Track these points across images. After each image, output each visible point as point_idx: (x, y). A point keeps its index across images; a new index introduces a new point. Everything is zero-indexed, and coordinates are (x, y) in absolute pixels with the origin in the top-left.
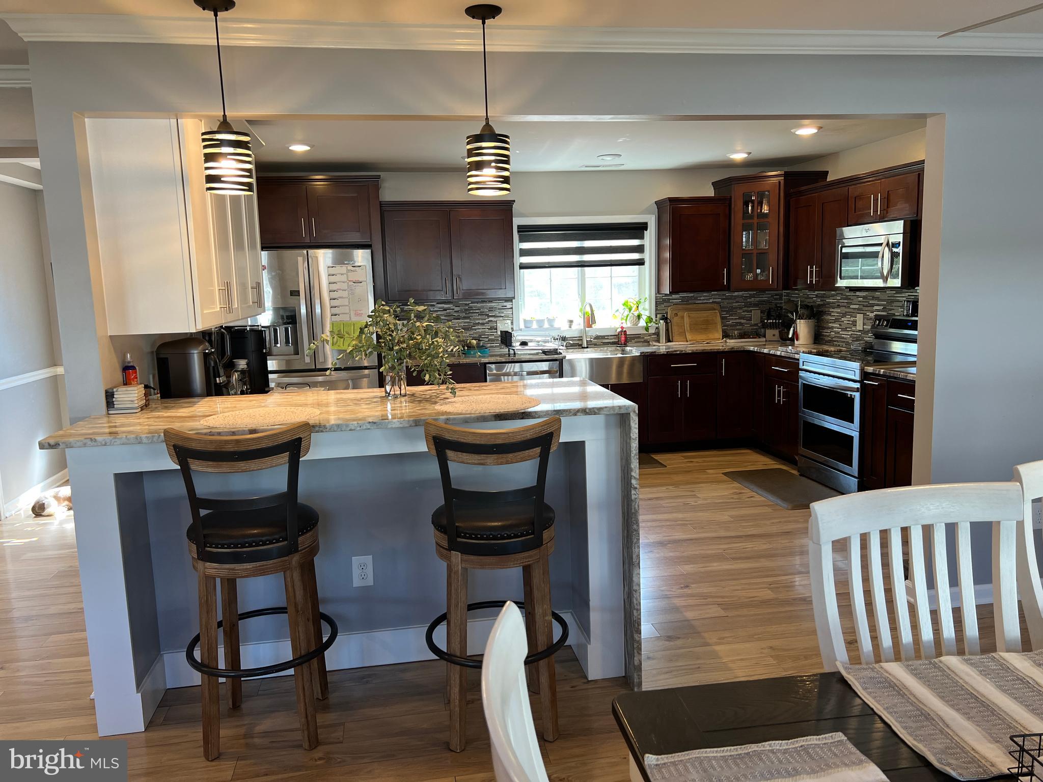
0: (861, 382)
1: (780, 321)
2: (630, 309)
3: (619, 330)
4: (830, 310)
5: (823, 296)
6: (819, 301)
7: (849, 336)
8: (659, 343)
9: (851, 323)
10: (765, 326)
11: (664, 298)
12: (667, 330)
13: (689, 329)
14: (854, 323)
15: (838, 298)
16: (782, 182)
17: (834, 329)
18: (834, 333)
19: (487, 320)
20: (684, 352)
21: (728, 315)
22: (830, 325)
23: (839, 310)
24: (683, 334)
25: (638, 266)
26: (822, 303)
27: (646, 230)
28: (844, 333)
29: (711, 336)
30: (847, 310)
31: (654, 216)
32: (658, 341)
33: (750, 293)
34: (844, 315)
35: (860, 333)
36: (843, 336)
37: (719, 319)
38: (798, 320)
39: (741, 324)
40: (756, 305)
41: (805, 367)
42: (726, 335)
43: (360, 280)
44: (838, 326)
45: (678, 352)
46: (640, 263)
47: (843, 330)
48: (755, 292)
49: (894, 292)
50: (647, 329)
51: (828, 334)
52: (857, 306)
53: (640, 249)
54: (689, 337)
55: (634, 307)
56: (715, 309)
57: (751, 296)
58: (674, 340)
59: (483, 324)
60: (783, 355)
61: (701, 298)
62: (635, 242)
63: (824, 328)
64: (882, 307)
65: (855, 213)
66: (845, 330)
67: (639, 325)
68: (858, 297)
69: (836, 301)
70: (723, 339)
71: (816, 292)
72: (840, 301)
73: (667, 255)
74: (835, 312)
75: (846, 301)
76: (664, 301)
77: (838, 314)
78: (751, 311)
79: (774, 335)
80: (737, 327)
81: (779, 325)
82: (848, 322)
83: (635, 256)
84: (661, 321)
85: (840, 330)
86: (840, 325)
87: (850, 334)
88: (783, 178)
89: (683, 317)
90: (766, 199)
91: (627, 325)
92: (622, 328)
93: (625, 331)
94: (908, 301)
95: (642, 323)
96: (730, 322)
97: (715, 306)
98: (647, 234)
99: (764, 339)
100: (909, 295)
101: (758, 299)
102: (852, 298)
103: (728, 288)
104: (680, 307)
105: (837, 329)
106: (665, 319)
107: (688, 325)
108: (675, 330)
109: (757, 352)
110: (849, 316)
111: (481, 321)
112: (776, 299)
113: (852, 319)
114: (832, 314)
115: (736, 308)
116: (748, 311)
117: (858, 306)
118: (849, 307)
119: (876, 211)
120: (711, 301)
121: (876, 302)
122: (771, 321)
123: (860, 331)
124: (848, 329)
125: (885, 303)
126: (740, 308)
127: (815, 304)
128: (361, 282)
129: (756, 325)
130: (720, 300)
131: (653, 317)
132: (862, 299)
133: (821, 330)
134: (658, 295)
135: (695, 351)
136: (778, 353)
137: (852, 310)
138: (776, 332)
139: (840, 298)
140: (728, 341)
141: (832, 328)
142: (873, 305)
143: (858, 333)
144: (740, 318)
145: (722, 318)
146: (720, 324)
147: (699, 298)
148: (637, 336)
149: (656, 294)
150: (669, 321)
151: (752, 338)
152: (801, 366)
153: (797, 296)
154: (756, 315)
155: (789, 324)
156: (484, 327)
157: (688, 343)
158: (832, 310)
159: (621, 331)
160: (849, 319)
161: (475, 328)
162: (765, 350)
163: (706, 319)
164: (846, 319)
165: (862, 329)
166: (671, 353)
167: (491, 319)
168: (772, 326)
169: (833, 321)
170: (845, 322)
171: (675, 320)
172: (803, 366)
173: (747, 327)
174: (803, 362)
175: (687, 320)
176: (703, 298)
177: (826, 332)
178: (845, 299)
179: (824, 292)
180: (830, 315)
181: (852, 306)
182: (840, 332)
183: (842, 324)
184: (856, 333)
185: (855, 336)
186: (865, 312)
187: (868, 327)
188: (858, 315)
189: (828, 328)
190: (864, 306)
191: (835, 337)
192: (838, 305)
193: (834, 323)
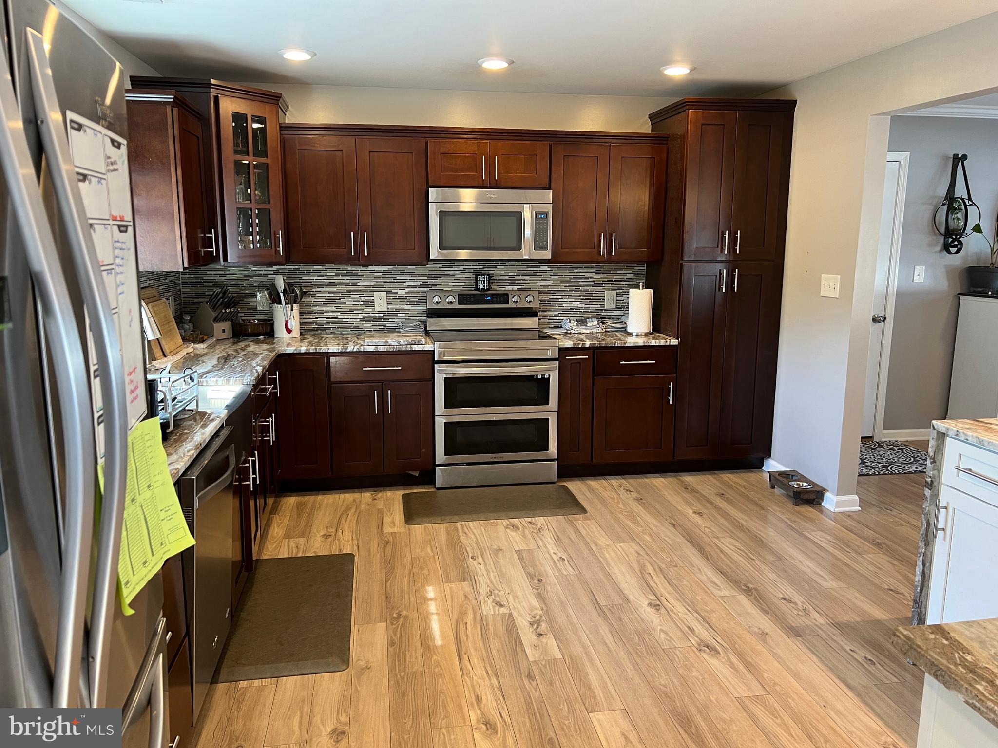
4: (313, 290)
7: (358, 320)
9: (362, 303)
14: (371, 304)
15: (329, 274)
17: (325, 314)
18: (325, 319)
22: (315, 308)
23: (335, 289)
28: (346, 317)
30: (352, 288)
34: (348, 294)
35: (382, 315)
36: (344, 320)
44: (335, 308)
47: (343, 313)
49: (441, 266)
52: (372, 284)
64: (421, 283)
66: (351, 312)
68: (373, 271)
69: (326, 277)
72: (335, 278)
74: (325, 292)
75: (348, 278)
77: (332, 295)
79: (224, 331)
82: (355, 303)
85: (339, 313)
86: (337, 307)
87: (360, 316)
102: (360, 274)
105: (331, 314)
110: (358, 296)
113: (363, 299)
114: (318, 295)
117: (375, 283)
118: (354, 285)
119: (490, 175)
121: (409, 277)
123: (379, 312)
124: (355, 312)
125: (426, 278)
132: (381, 274)
137: (363, 289)
138: (227, 325)
139: (334, 274)
141: (322, 312)
142: (404, 281)
143: (377, 315)
158: (319, 289)
160: (357, 300)
164: (350, 300)
165: (386, 310)
168: (221, 319)
169: (322, 303)
170: (347, 303)
180: (314, 296)
181: (361, 284)
182: (339, 317)
183: (341, 305)
184: (373, 315)
185: (372, 319)
186: (390, 289)
187: (398, 307)
188: (375, 293)
189: (310, 313)
190: (385, 282)
191: (327, 323)
192: (330, 283)
193: (325, 304)
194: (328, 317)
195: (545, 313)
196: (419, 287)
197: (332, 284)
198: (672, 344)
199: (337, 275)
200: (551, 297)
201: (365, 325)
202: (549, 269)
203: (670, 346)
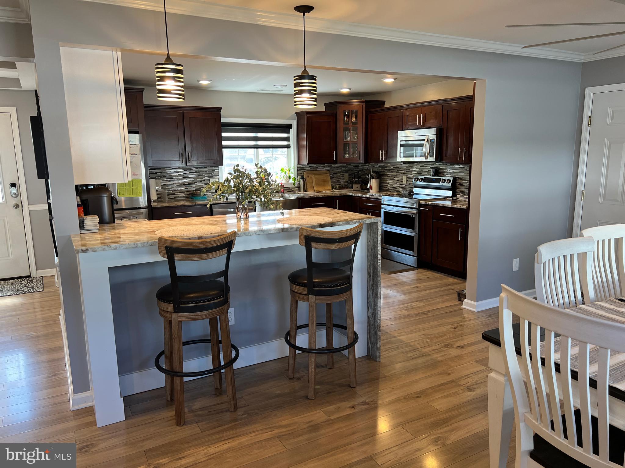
0: (419, 209)
1: (361, 180)
2: (285, 173)
3: (280, 185)
4: (387, 174)
5: (383, 166)
6: (380, 169)
7: (398, 187)
8: (300, 192)
9: (399, 180)
10: (352, 183)
11: (301, 167)
12: (304, 185)
13: (315, 184)
14: (402, 180)
15: (392, 167)
16: (364, 106)
18: (389, 186)
19: (204, 179)
20: (318, 197)
21: (333, 177)
22: (387, 181)
23: (393, 174)
24: (312, 187)
25: (287, 149)
26: (382, 170)
27: (291, 128)
28: (395, 185)
29: (326, 188)
30: (397, 174)
31: (295, 121)
32: (300, 191)
33: (343, 165)
34: (396, 176)
35: (405, 185)
36: (395, 187)
37: (329, 179)
38: (372, 179)
39: (339, 182)
40: (346, 171)
41: (385, 203)
42: (333, 188)
43: (136, 153)
44: (392, 182)
45: (315, 197)
46: (288, 147)
47: (395, 184)
48: (346, 165)
49: (424, 164)
50: (294, 184)
51: (386, 186)
52: (403, 172)
53: (287, 139)
54: (315, 189)
55: (287, 172)
56: (327, 174)
57: (344, 167)
58: (308, 191)
59: (201, 181)
60: (370, 197)
61: (320, 167)
62: (285, 135)
63: (384, 183)
64: (417, 172)
65: (407, 123)
66: (396, 184)
67: (289, 182)
68: (403, 166)
69: (391, 169)
70: (332, 190)
71: (379, 165)
72: (393, 169)
73: (305, 143)
74: (390, 175)
75: (397, 169)
76: (301, 168)
77: (392, 176)
78: (344, 175)
79: (357, 187)
80: (338, 183)
81: (360, 182)
82: (398, 180)
83: (285, 143)
84: (301, 180)
85: (393, 184)
86: (393, 181)
88: (364, 103)
89: (312, 178)
90: (354, 114)
91: (284, 182)
92: (281, 183)
93: (283, 185)
94: (433, 169)
95: (291, 181)
96: (334, 181)
97: (327, 172)
98: (291, 131)
99: (352, 190)
100: (432, 166)
101: (347, 168)
102: (400, 168)
103: (336, 162)
104: (309, 172)
105: (391, 184)
106: (302, 178)
107: (315, 182)
108: (308, 185)
109: (354, 196)
110: (398, 177)
111: (200, 179)
112: (355, 168)
113: (400, 178)
115: (337, 173)
116: (342, 175)
118: (398, 172)
119: (419, 123)
120: (325, 169)
121: (414, 169)
122: (356, 180)
123: (404, 184)
124: (398, 183)
125: (419, 170)
126: (339, 173)
127: (378, 171)
128: (136, 155)
129: (347, 182)
130: (329, 168)
131: (296, 177)
132: (405, 168)
133: (382, 185)
134: (298, 165)
135: (323, 196)
136: (368, 196)
137: (400, 174)
138: (359, 186)
140: (335, 190)
141: (389, 183)
142: (411, 171)
143: (403, 185)
144: (339, 178)
145: (331, 178)
146: (330, 182)
147: (319, 167)
148: (288, 188)
149: (297, 165)
150: (305, 180)
151: (346, 189)
152: (382, 202)
153: (367, 166)
154: (346, 177)
155: (366, 182)
156: (202, 183)
157: (315, 192)
158: (389, 174)
159: (281, 185)
160: (398, 178)
161: (197, 183)
162: (359, 195)
163: (323, 179)
164: (396, 178)
165: (406, 183)
166: (312, 197)
167: (206, 178)
168: (356, 183)
169: (389, 179)
170: (396, 180)
171: (308, 179)
172: (384, 202)
173: (342, 183)
174: (384, 200)
175: (314, 180)
176: (321, 167)
177: (385, 185)
178: (395, 168)
179: (384, 165)
180: (387, 176)
181: (400, 172)
182: (393, 185)
183: (394, 181)
184: (402, 185)
185: (402, 187)
186: (408, 174)
187: (410, 182)
188: (403, 176)
189: (386, 183)
190: (407, 171)
191: (390, 188)
192: (392, 171)
193: (390, 180)
194: (390, 185)
195: (461, 190)
196: (417, 174)
197: (392, 172)
198: (463, 208)
199: (394, 168)
200: (463, 181)
201: (400, 190)
202: (463, 167)
203: (462, 208)
